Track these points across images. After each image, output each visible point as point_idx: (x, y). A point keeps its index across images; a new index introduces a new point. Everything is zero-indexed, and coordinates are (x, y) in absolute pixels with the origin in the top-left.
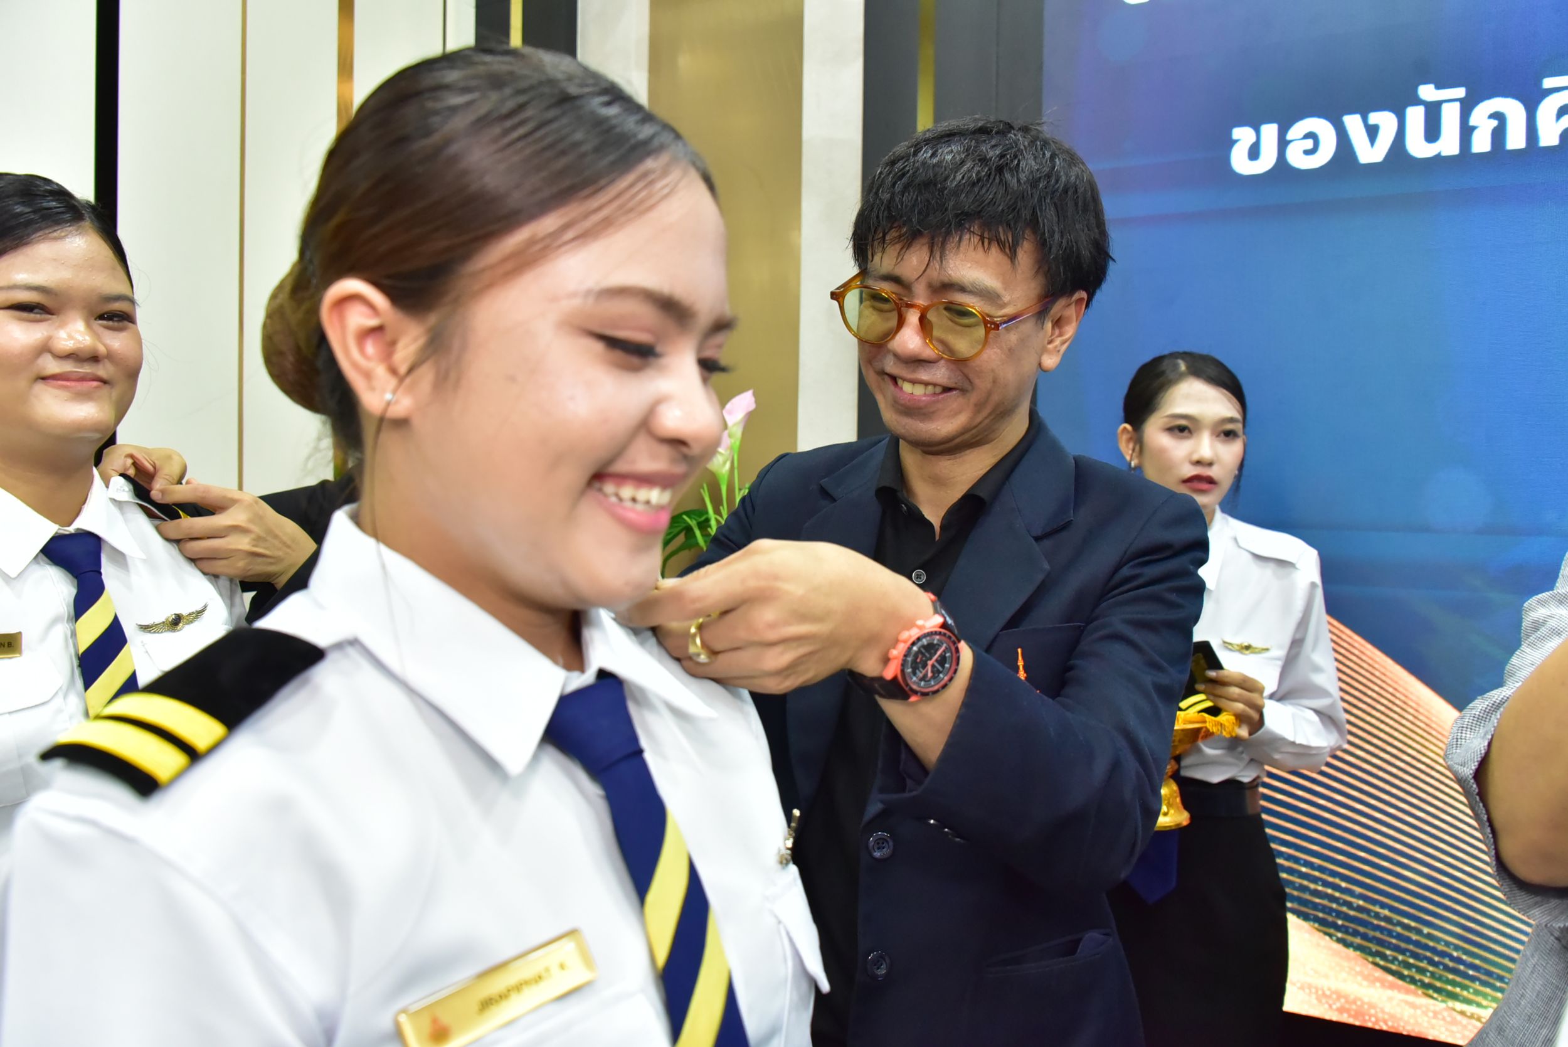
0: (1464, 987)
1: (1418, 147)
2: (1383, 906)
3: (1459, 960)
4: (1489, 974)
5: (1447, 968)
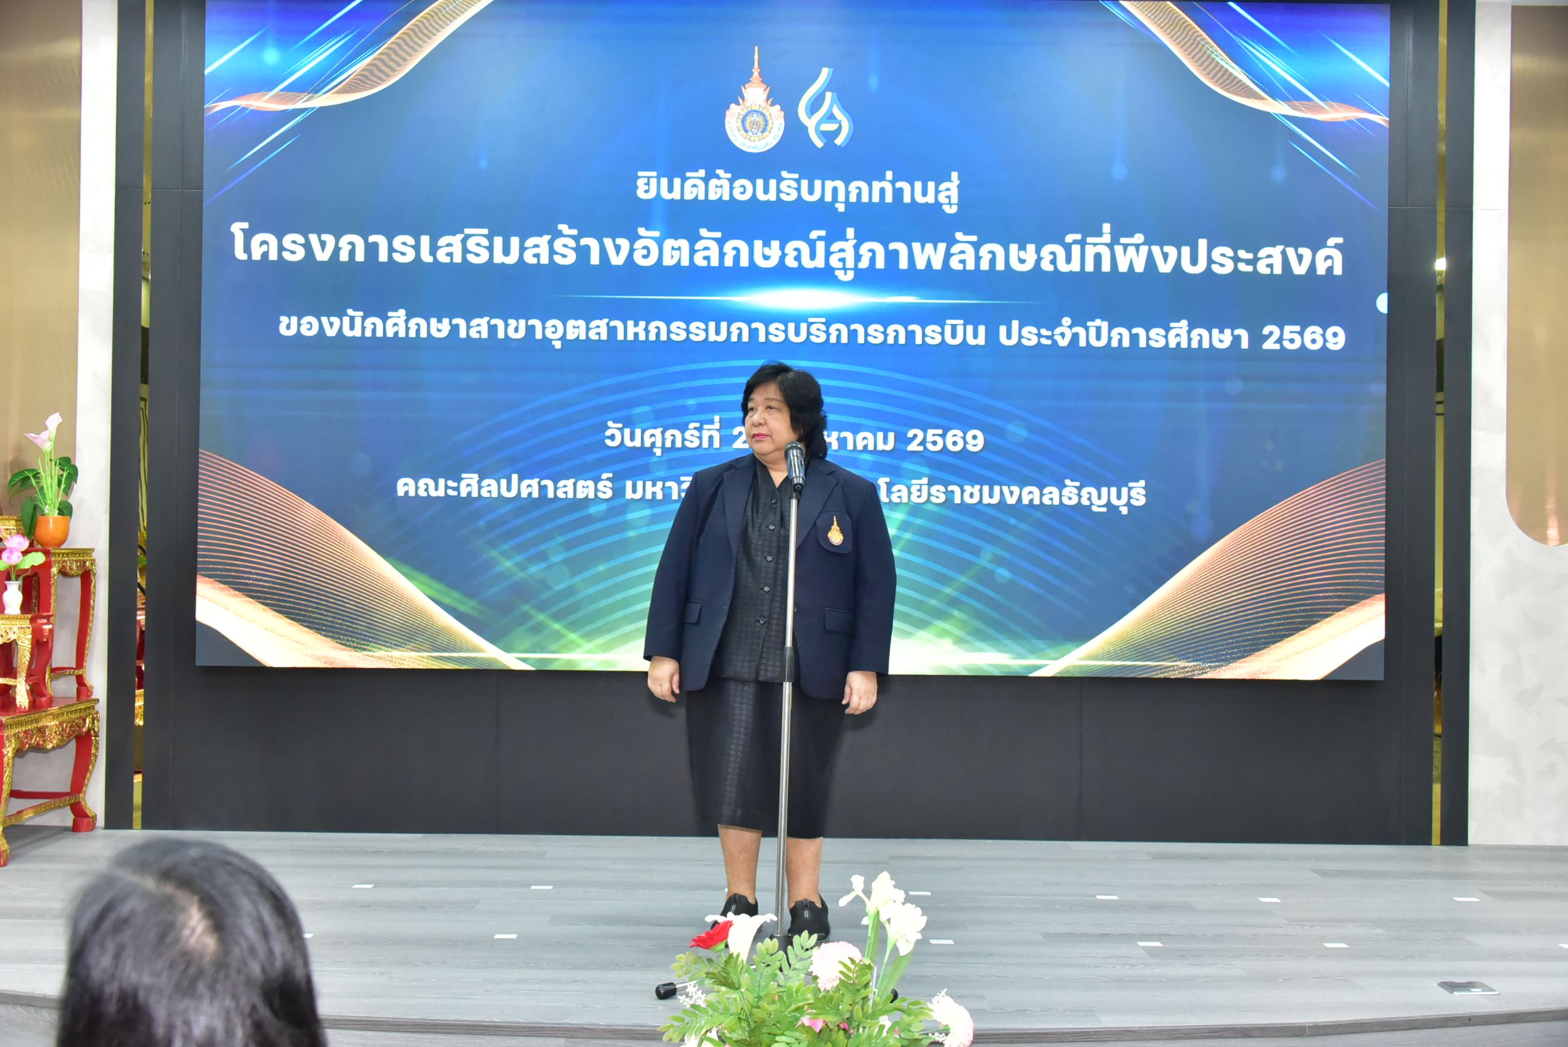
0: (368, 645)
1: (347, 332)
2: (339, 619)
3: (366, 636)
4: (376, 639)
5: (362, 640)
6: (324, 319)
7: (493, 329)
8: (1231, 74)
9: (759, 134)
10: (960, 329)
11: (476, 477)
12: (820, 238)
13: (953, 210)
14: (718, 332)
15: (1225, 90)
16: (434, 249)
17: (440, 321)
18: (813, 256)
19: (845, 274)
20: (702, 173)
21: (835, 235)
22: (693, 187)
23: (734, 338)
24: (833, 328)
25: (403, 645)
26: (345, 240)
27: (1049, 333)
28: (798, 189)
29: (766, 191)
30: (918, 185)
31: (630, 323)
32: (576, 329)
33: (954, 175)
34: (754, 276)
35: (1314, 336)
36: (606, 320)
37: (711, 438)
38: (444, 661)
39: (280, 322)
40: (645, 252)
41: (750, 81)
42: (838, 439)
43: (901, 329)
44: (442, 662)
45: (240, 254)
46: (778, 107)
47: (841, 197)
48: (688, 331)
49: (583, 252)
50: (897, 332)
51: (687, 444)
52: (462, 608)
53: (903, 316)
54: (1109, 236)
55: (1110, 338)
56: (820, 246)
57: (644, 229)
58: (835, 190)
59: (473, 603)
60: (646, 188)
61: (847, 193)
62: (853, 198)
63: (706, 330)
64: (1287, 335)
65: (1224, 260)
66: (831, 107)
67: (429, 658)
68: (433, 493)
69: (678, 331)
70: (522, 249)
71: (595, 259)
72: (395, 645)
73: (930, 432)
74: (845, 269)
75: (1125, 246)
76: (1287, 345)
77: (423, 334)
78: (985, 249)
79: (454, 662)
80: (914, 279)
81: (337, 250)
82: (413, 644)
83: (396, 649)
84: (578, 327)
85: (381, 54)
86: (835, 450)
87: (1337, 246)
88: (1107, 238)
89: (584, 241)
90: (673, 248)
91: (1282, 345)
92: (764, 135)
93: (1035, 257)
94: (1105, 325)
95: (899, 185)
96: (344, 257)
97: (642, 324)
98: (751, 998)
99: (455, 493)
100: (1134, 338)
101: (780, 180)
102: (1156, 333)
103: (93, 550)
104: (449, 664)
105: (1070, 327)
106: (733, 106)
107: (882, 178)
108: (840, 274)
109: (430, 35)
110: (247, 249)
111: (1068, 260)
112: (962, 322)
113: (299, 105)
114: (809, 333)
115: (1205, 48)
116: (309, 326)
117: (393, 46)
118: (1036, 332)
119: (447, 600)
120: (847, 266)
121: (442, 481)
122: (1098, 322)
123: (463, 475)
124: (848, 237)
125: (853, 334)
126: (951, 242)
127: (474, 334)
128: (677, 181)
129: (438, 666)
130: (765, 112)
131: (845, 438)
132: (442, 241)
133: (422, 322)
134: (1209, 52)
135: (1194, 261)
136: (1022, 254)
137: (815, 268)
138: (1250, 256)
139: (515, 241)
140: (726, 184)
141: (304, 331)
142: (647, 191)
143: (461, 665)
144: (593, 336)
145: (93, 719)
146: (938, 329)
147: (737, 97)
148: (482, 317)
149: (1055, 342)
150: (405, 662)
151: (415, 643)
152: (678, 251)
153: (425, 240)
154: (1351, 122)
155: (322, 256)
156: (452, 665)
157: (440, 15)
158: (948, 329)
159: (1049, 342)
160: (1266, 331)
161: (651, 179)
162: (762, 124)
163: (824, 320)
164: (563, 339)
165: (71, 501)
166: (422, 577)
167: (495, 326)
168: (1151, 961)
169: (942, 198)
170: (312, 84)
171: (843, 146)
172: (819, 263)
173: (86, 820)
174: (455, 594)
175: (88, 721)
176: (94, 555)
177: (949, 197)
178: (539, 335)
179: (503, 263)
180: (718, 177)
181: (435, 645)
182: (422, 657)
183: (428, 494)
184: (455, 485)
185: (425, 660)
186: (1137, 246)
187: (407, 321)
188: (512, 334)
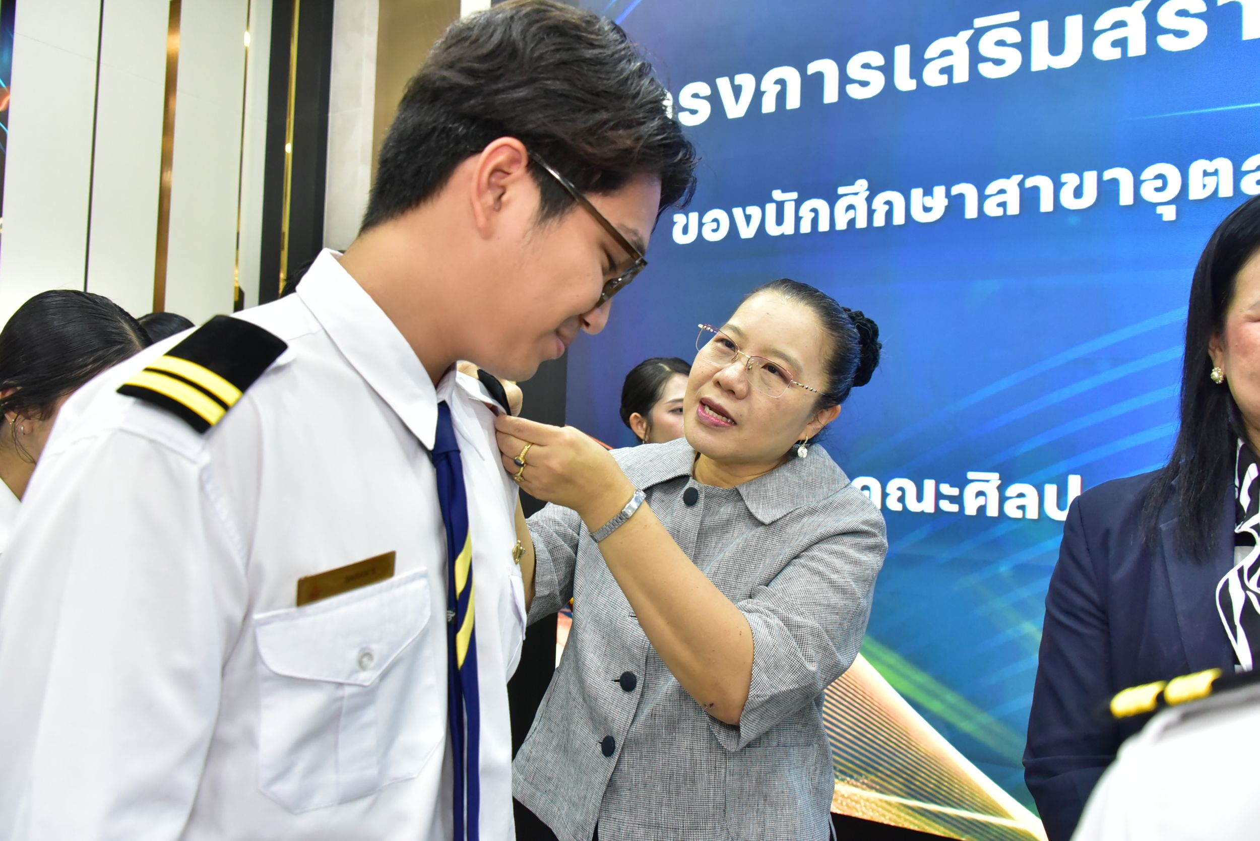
1: (772, 229)
6: (738, 212)
7: (1029, 197)
11: (994, 478)
16: (917, 65)
17: (928, 192)
25: (855, 776)
26: (771, 77)
32: (1210, 177)
38: (928, 818)
39: (673, 223)
44: (924, 819)
52: (966, 726)
59: (984, 718)
67: (902, 808)
68: (913, 506)
70: (1090, 36)
71: (1251, 32)
72: (841, 771)
77: (899, 219)
79: (949, 826)
81: (758, 95)
82: (873, 777)
83: (843, 780)
84: (1216, 173)
96: (768, 106)
99: (954, 508)
104: (937, 826)
116: (715, 225)
119: (935, 706)
121: (929, 485)
123: (971, 475)
127: (992, 209)
129: (915, 825)
132: (934, 49)
133: (897, 198)
139: (1074, 24)
141: (710, 236)
143: (960, 832)
144: (1249, 188)
148: (1008, 177)
150: (858, 806)
151: (877, 776)
153: (902, 53)
155: (737, 110)
156: (942, 829)
164: (1181, 199)
166: (891, 658)
174: (951, 697)
178: (1126, 198)
179: (1050, 69)
181: (913, 787)
182: (889, 804)
183: (904, 506)
184: (955, 492)
185: (894, 811)
187: (869, 200)
188: (1068, 201)
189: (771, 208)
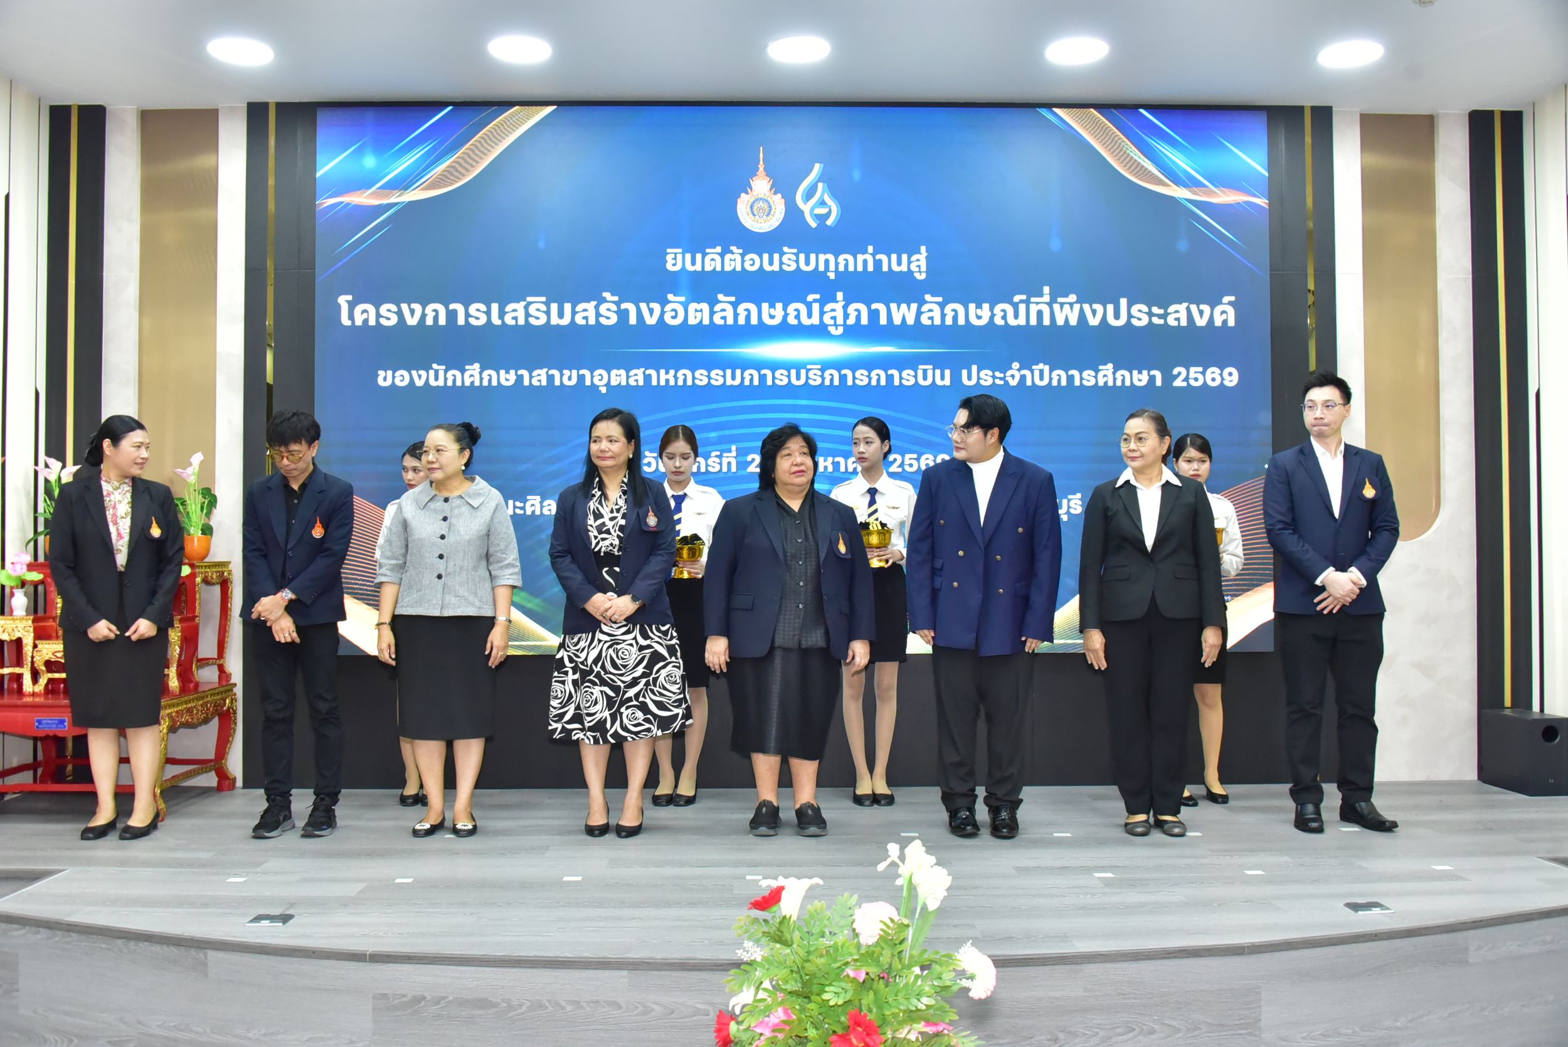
1: (433, 383)
6: (414, 373)
7: (550, 378)
8: (1143, 166)
9: (765, 217)
10: (930, 373)
11: (538, 498)
12: (815, 301)
13: (923, 276)
14: (733, 378)
15: (1139, 179)
16: (502, 314)
17: (507, 372)
18: (810, 315)
19: (836, 329)
20: (719, 249)
21: (828, 298)
22: (711, 261)
23: (747, 383)
24: (827, 374)
26: (430, 308)
27: (1002, 375)
28: (797, 261)
29: (771, 263)
30: (894, 257)
31: (662, 372)
32: (618, 377)
33: (923, 249)
34: (763, 332)
35: (1213, 375)
36: (643, 370)
37: (729, 463)
39: (379, 375)
40: (673, 314)
41: (756, 175)
42: (833, 463)
43: (882, 373)
45: (345, 321)
46: (779, 195)
47: (832, 267)
48: (709, 377)
49: (623, 315)
50: (879, 376)
51: (710, 469)
52: (529, 605)
53: (885, 363)
54: (1049, 296)
55: (1051, 379)
56: (816, 307)
57: (672, 295)
58: (827, 262)
59: (537, 601)
60: (674, 262)
61: (837, 264)
62: (841, 268)
63: (724, 376)
64: (1192, 375)
65: (1140, 315)
66: (822, 195)
69: (701, 377)
70: (574, 313)
71: (633, 320)
73: (907, 456)
74: (836, 325)
75: (1062, 305)
76: (1193, 383)
77: (494, 383)
78: (949, 308)
79: (525, 650)
80: (891, 333)
81: (424, 316)
84: (620, 375)
85: (458, 157)
86: (831, 473)
87: (1230, 303)
88: (1047, 298)
89: (624, 306)
90: (696, 311)
91: (1188, 384)
92: (769, 218)
93: (989, 314)
94: (1046, 368)
95: (878, 257)
96: (429, 321)
97: (672, 372)
98: (802, 953)
99: (522, 512)
100: (1070, 379)
101: (782, 254)
102: (1088, 374)
103: (229, 563)
104: (519, 651)
105: (1019, 370)
106: (743, 195)
107: (865, 252)
108: (832, 330)
109: (497, 141)
110: (351, 317)
111: (1016, 316)
112: (931, 367)
113: (393, 200)
114: (807, 378)
115: (1121, 146)
116: (402, 378)
117: (468, 151)
118: (992, 374)
120: (838, 323)
122: (1041, 366)
123: (529, 497)
124: (838, 299)
125: (843, 378)
126: (922, 302)
127: (535, 382)
128: (699, 256)
130: (769, 199)
131: (838, 463)
132: (509, 308)
133: (493, 373)
134: (1124, 149)
135: (1117, 316)
136: (979, 312)
137: (812, 325)
138: (1161, 311)
139: (568, 307)
140: (738, 258)
141: (398, 383)
142: (674, 265)
143: (529, 652)
144: (632, 382)
145: (232, 700)
146: (912, 373)
147: (746, 188)
148: (542, 369)
149: (1006, 382)
152: (700, 313)
153: (495, 307)
154: (1238, 204)
155: (412, 321)
156: (521, 652)
157: (505, 126)
158: (920, 373)
159: (1002, 382)
160: (1175, 371)
161: (678, 255)
162: (767, 210)
163: (819, 367)
164: (608, 385)
165: (211, 523)
167: (553, 376)
168: (1107, 890)
169: (913, 267)
170: (402, 183)
171: (833, 226)
172: (815, 320)
173: (227, 782)
174: (523, 594)
175: (227, 701)
176: (231, 567)
177: (919, 266)
178: (588, 383)
179: (558, 325)
180: (732, 252)
184: (522, 505)
186: (1071, 305)
187: (481, 373)
188: (566, 382)
189: (432, 373)
